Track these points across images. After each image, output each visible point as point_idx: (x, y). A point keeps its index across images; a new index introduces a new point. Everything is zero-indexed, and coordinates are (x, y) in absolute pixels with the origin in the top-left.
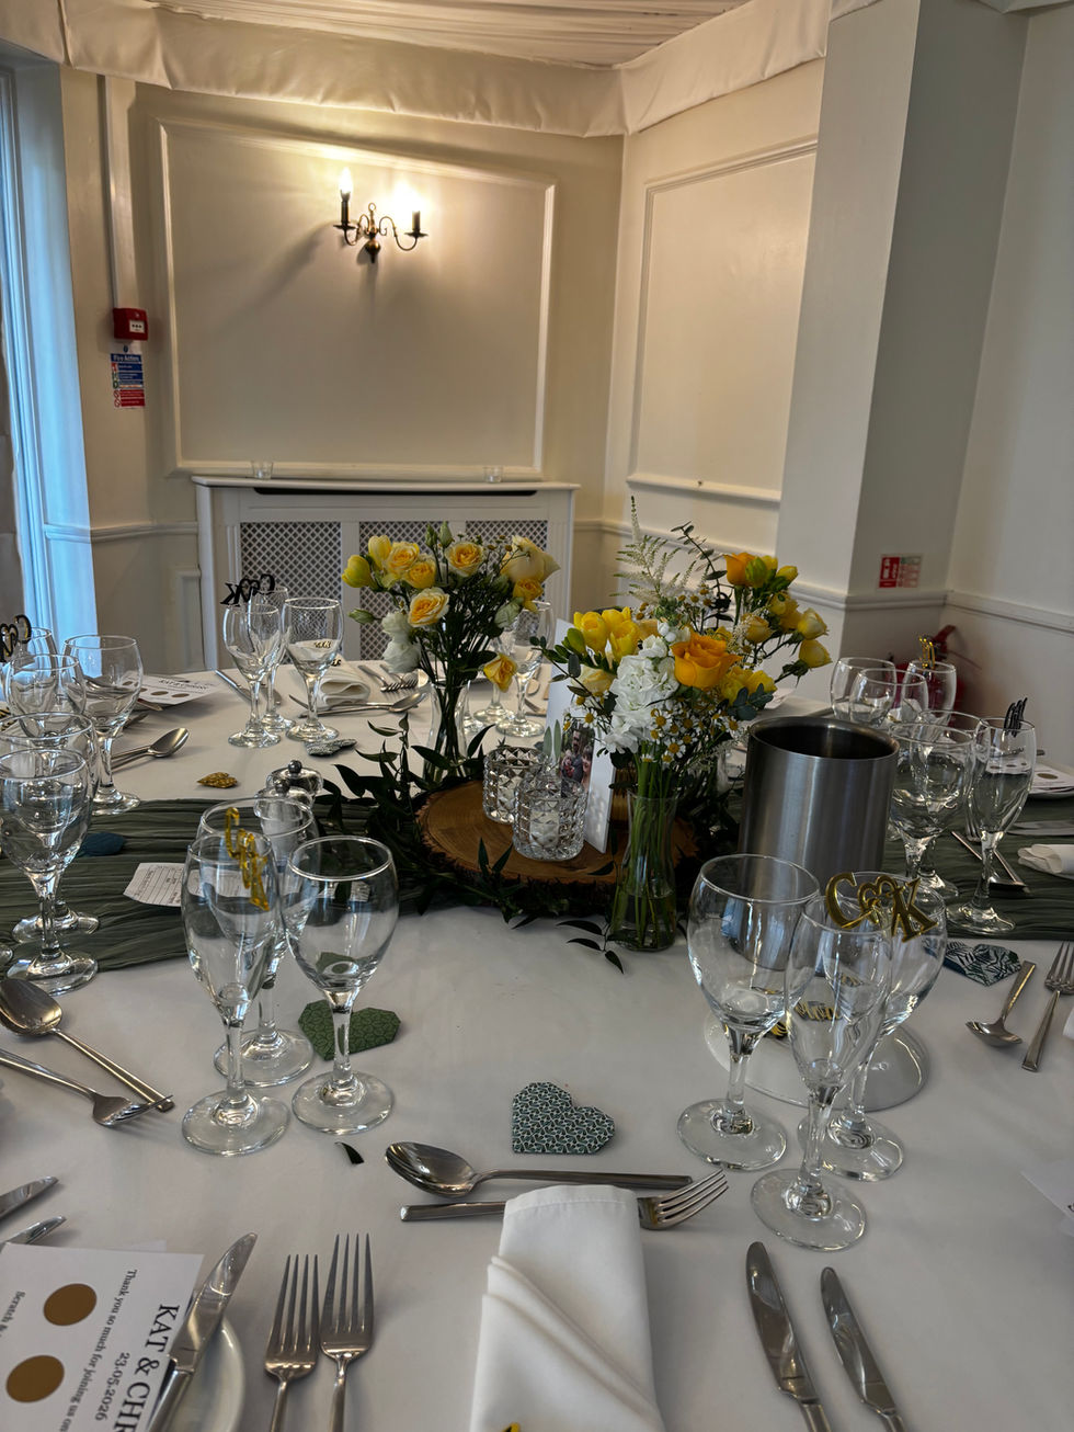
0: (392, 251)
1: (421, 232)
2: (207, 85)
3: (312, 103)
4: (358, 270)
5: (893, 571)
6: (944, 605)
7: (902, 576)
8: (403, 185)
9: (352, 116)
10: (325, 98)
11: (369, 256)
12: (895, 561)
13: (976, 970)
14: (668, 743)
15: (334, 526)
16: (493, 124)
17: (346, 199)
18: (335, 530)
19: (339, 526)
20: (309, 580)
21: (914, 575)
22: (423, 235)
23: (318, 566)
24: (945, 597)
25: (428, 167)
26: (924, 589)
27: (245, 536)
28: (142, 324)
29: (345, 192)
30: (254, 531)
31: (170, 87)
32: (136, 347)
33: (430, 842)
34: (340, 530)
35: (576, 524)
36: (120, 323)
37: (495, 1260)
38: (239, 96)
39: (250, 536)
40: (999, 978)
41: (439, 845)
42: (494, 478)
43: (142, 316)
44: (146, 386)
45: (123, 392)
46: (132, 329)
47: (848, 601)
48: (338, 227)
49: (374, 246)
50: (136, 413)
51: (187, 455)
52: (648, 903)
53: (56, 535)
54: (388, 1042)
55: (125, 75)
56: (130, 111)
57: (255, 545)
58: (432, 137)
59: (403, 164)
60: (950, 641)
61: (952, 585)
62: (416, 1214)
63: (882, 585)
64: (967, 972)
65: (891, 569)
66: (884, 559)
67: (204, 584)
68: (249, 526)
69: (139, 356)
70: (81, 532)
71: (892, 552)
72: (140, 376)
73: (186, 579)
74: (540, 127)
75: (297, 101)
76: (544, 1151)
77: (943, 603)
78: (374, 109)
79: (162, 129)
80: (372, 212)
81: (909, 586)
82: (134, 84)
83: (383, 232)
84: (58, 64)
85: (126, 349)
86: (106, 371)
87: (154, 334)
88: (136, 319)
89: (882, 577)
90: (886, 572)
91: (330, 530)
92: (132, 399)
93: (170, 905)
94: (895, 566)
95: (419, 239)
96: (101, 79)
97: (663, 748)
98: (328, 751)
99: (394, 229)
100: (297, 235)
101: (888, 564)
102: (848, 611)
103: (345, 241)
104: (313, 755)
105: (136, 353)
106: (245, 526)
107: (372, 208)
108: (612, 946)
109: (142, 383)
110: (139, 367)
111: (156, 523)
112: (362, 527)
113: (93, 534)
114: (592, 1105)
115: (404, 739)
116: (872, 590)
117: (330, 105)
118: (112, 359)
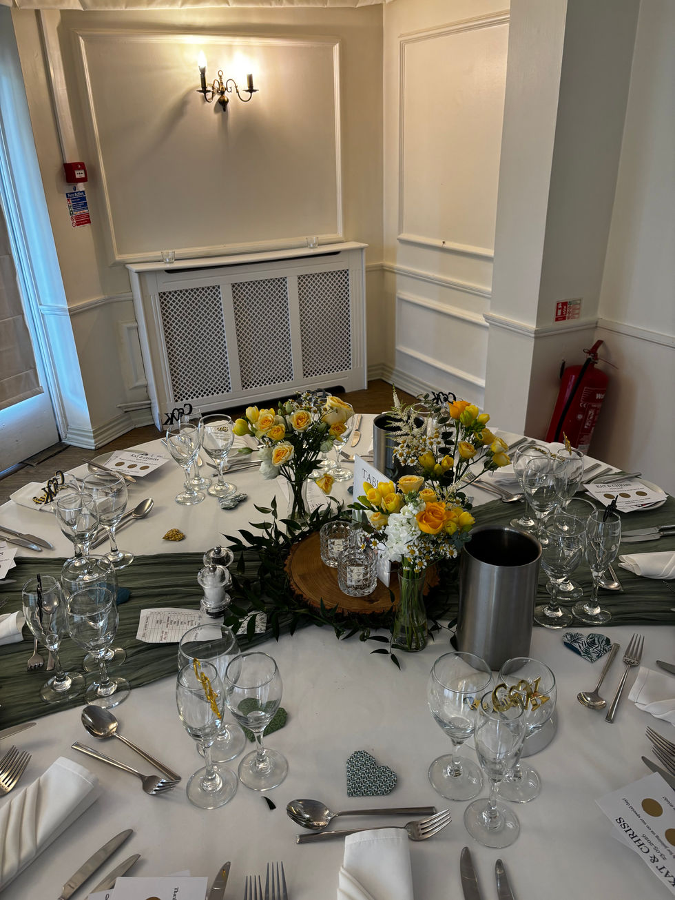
0: (236, 101)
1: (254, 89)
2: (106, 5)
3: (176, 7)
4: (215, 117)
5: (564, 310)
6: (597, 327)
7: (569, 313)
8: (239, 55)
9: (203, 12)
10: (183, 4)
11: (221, 107)
12: (565, 304)
13: (587, 652)
14: (417, 561)
15: (216, 288)
16: (295, 6)
17: (203, 72)
18: (217, 290)
19: (219, 287)
20: (204, 323)
21: (577, 311)
22: (255, 91)
23: (208, 314)
24: (597, 323)
25: (255, 42)
26: (583, 319)
27: (162, 300)
28: (83, 171)
29: (202, 67)
30: (167, 296)
31: (82, 9)
32: (81, 187)
33: (294, 586)
34: (220, 290)
35: (367, 268)
36: (69, 172)
37: (342, 870)
38: (127, 9)
39: (165, 300)
40: (599, 657)
41: (299, 589)
42: (313, 245)
43: (81, 166)
44: (90, 210)
45: (77, 217)
46: (77, 176)
47: (536, 332)
48: (200, 91)
49: (224, 100)
50: (86, 228)
51: (120, 252)
52: (412, 630)
53: (48, 312)
54: (282, 727)
55: (53, 6)
56: (58, 29)
57: (169, 305)
58: (255, 20)
59: (238, 41)
60: (600, 351)
61: (601, 315)
62: (304, 839)
63: (557, 320)
64: (582, 654)
65: (562, 309)
66: (558, 304)
67: (140, 329)
68: (164, 294)
69: (83, 192)
70: (62, 310)
71: (563, 299)
72: (86, 204)
73: (129, 329)
74: (326, 4)
75: (167, 8)
76: (363, 795)
77: (595, 326)
78: (216, 6)
79: (81, 38)
80: (221, 77)
81: (574, 318)
82: (59, 12)
83: (229, 90)
84: (10, 8)
85: (75, 189)
86: (64, 205)
87: (91, 176)
88: (79, 169)
89: (557, 315)
90: (560, 311)
91: (214, 291)
92: (82, 221)
93: (161, 642)
94: (565, 307)
95: (253, 93)
96: (37, 12)
97: (415, 564)
98: (232, 505)
99: (236, 87)
100: (173, 99)
101: (560, 306)
102: (536, 338)
103: (206, 99)
104: (224, 509)
105: (81, 190)
106: (162, 294)
107: (220, 74)
108: (395, 651)
109: (87, 208)
110: (84, 199)
111: (106, 296)
112: (233, 286)
113: (70, 310)
114: (385, 765)
115: (275, 514)
116: (551, 324)
117: (188, 7)
118: (67, 197)
